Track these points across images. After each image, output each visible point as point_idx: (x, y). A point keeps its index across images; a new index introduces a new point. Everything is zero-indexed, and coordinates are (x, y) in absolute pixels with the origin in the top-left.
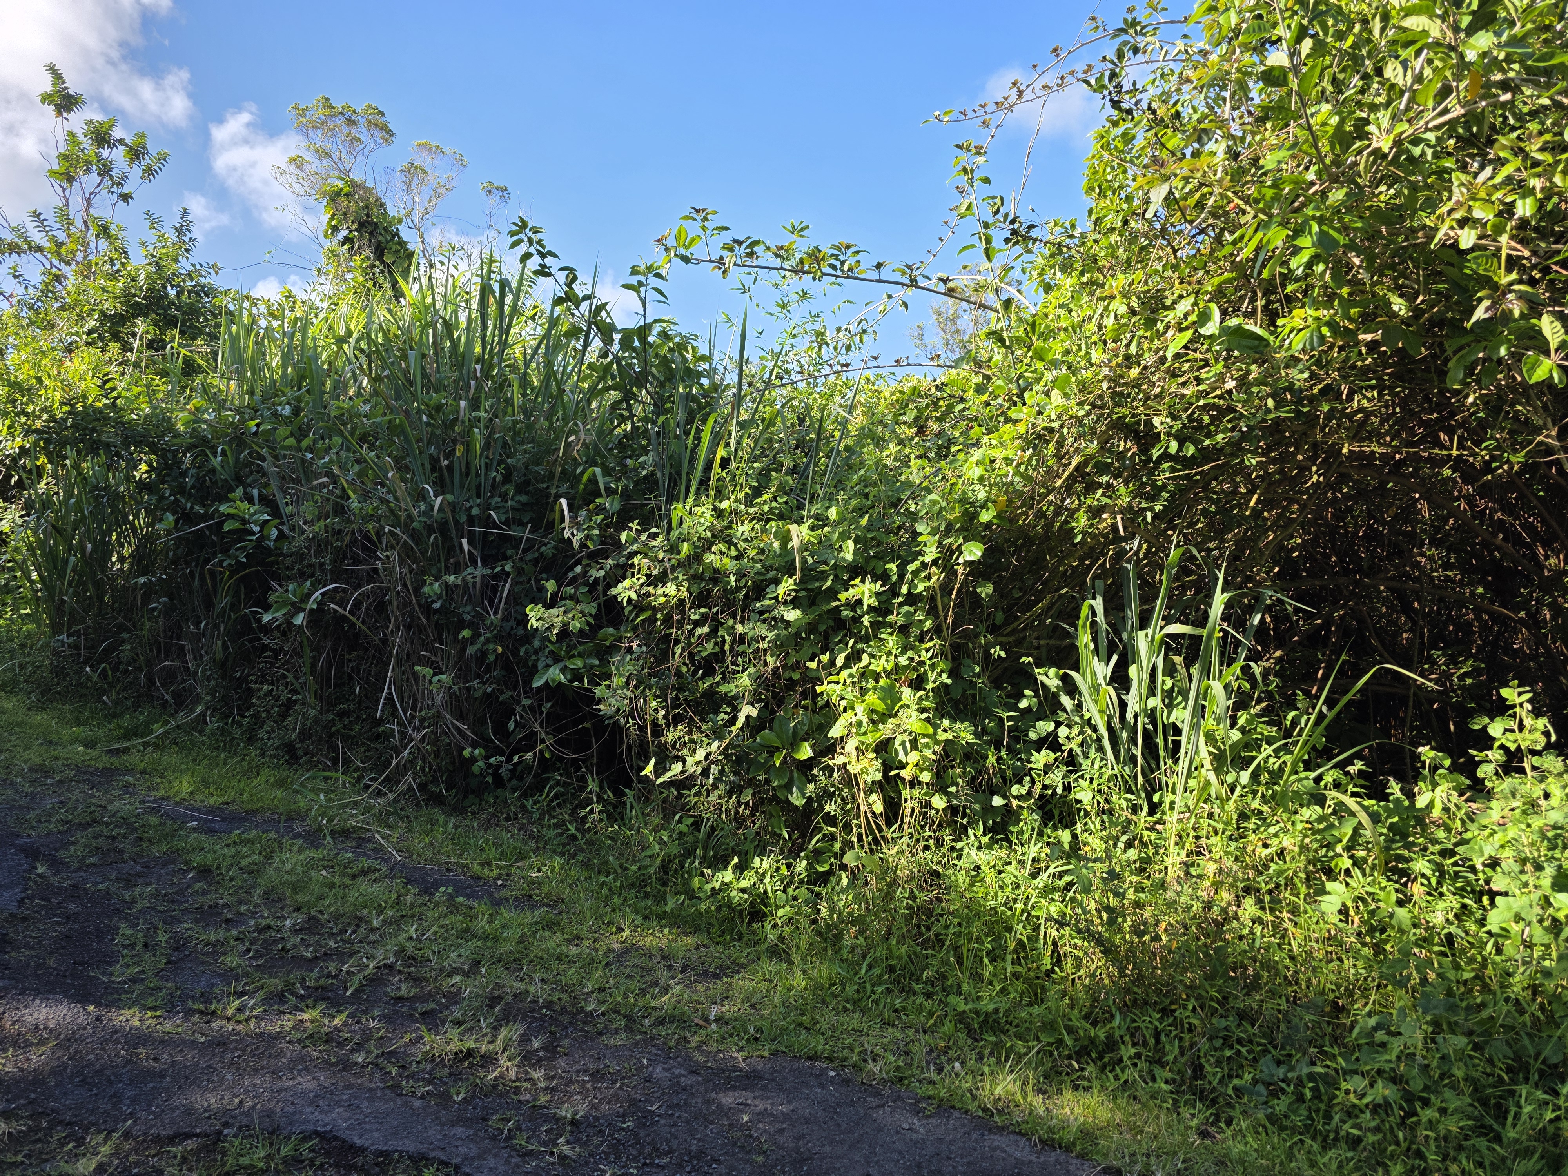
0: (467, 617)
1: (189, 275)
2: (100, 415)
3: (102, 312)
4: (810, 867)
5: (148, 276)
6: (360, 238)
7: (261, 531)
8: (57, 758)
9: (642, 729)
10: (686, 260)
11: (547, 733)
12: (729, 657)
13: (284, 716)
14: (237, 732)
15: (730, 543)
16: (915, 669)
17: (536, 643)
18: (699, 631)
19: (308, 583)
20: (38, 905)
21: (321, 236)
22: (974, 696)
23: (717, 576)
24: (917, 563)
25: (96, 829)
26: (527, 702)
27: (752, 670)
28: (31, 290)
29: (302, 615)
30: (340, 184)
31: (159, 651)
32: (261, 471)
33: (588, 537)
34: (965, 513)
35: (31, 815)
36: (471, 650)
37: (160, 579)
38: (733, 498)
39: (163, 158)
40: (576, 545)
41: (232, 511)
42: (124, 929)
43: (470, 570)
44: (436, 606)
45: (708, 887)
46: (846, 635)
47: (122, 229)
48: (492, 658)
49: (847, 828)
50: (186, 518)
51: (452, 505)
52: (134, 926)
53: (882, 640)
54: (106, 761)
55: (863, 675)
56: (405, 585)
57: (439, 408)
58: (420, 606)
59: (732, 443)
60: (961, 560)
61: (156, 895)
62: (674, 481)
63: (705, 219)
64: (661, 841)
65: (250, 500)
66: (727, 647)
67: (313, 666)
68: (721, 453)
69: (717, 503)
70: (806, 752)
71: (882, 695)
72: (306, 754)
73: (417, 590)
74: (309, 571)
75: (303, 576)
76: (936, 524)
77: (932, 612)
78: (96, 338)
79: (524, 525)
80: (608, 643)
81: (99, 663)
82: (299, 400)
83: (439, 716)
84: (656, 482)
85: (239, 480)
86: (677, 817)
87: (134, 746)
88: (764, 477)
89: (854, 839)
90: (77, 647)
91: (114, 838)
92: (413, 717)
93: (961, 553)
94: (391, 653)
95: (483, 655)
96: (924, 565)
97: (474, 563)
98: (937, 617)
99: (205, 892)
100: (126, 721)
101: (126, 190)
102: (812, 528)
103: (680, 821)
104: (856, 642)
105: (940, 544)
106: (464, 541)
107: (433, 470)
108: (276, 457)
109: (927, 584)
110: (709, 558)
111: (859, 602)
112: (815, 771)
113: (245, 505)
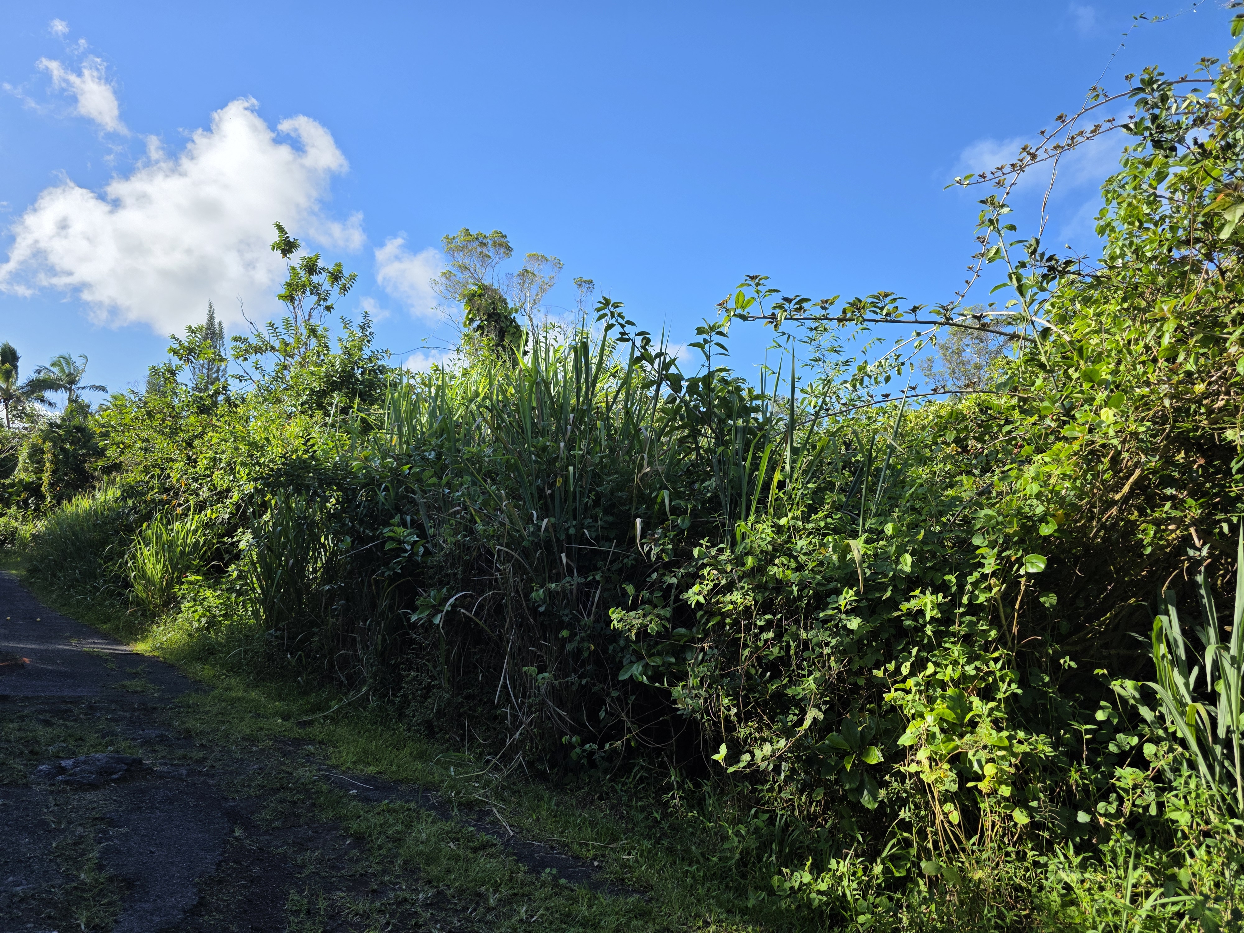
0: (566, 619)
1: (370, 359)
2: (303, 465)
3: (311, 389)
4: (886, 871)
5: (342, 362)
6: (488, 326)
7: (412, 549)
8: (261, 729)
9: (716, 724)
10: (744, 318)
11: (632, 723)
12: (794, 661)
13: (425, 697)
14: (390, 709)
15: (790, 556)
16: (983, 679)
17: (622, 643)
18: (765, 636)
19: (445, 590)
20: (232, 867)
21: (462, 326)
22: (1044, 705)
23: (780, 586)
24: (976, 575)
25: (282, 794)
26: (615, 694)
27: (817, 674)
28: (266, 378)
29: (439, 616)
30: (475, 288)
31: (338, 641)
32: (413, 502)
33: (663, 550)
34: (1023, 526)
35: (238, 780)
36: (569, 647)
37: (340, 586)
38: (790, 515)
39: (353, 278)
40: (653, 559)
41: (392, 534)
42: (294, 895)
43: (568, 579)
44: (542, 609)
45: (787, 885)
46: (908, 644)
47: (326, 330)
48: (586, 654)
49: (922, 834)
50: (360, 539)
51: (554, 525)
52: (301, 892)
53: (947, 649)
54: (297, 732)
55: (928, 684)
56: (517, 592)
57: (544, 449)
58: (528, 608)
59: (787, 467)
60: (1022, 572)
61: (320, 861)
62: (735, 503)
63: (758, 285)
64: (737, 834)
65: (404, 524)
66: (792, 652)
67: (447, 657)
68: (778, 476)
69: (775, 520)
70: (876, 757)
71: (951, 704)
72: (441, 730)
73: (527, 596)
74: (446, 580)
75: (441, 584)
76: (993, 538)
77: (995, 622)
78: (307, 409)
79: (611, 541)
80: (682, 643)
81: (297, 651)
82: (441, 446)
83: (543, 703)
84: (719, 503)
85: (398, 509)
86: (753, 811)
87: (317, 720)
88: (818, 496)
89: (930, 845)
90: (282, 638)
91: (295, 803)
92: (523, 703)
93: (1021, 565)
94: (506, 649)
95: (578, 652)
96: (984, 577)
97: (571, 573)
98: (999, 627)
99: (358, 860)
100: (313, 698)
101: (329, 303)
102: (867, 542)
103: (756, 816)
104: (919, 651)
105: (999, 555)
106: (563, 556)
107: (540, 498)
108: (425, 492)
109: (988, 595)
110: (773, 570)
111: (921, 612)
112: (887, 778)
113: (400, 530)
